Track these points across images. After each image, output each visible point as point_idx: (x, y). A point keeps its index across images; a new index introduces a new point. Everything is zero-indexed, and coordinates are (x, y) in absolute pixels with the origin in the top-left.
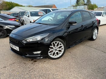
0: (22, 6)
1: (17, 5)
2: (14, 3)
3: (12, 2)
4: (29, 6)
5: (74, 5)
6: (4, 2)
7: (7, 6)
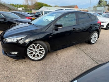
0: (50, 6)
1: (46, 5)
2: (44, 4)
3: (42, 3)
4: (55, 7)
5: (96, 6)
6: (36, 3)
7: (38, 6)
